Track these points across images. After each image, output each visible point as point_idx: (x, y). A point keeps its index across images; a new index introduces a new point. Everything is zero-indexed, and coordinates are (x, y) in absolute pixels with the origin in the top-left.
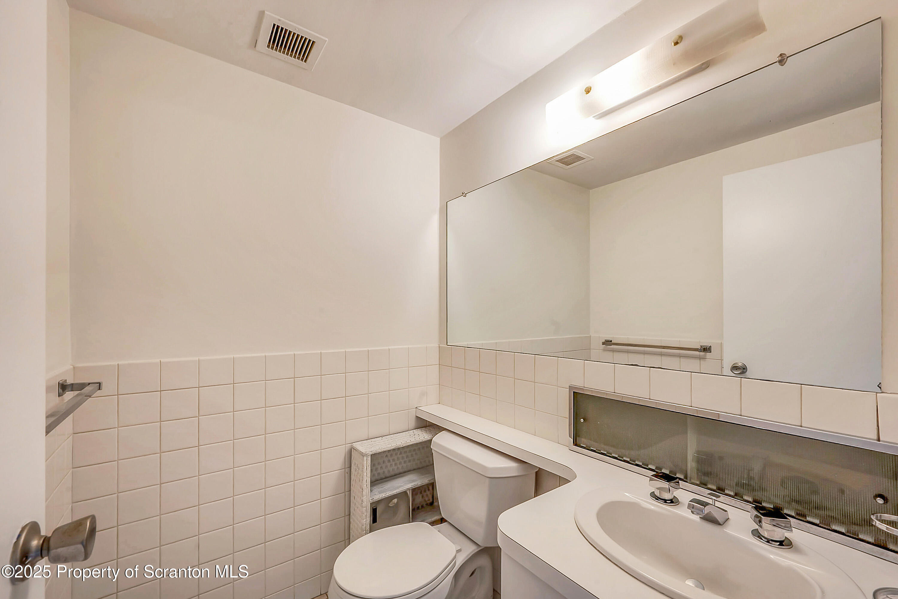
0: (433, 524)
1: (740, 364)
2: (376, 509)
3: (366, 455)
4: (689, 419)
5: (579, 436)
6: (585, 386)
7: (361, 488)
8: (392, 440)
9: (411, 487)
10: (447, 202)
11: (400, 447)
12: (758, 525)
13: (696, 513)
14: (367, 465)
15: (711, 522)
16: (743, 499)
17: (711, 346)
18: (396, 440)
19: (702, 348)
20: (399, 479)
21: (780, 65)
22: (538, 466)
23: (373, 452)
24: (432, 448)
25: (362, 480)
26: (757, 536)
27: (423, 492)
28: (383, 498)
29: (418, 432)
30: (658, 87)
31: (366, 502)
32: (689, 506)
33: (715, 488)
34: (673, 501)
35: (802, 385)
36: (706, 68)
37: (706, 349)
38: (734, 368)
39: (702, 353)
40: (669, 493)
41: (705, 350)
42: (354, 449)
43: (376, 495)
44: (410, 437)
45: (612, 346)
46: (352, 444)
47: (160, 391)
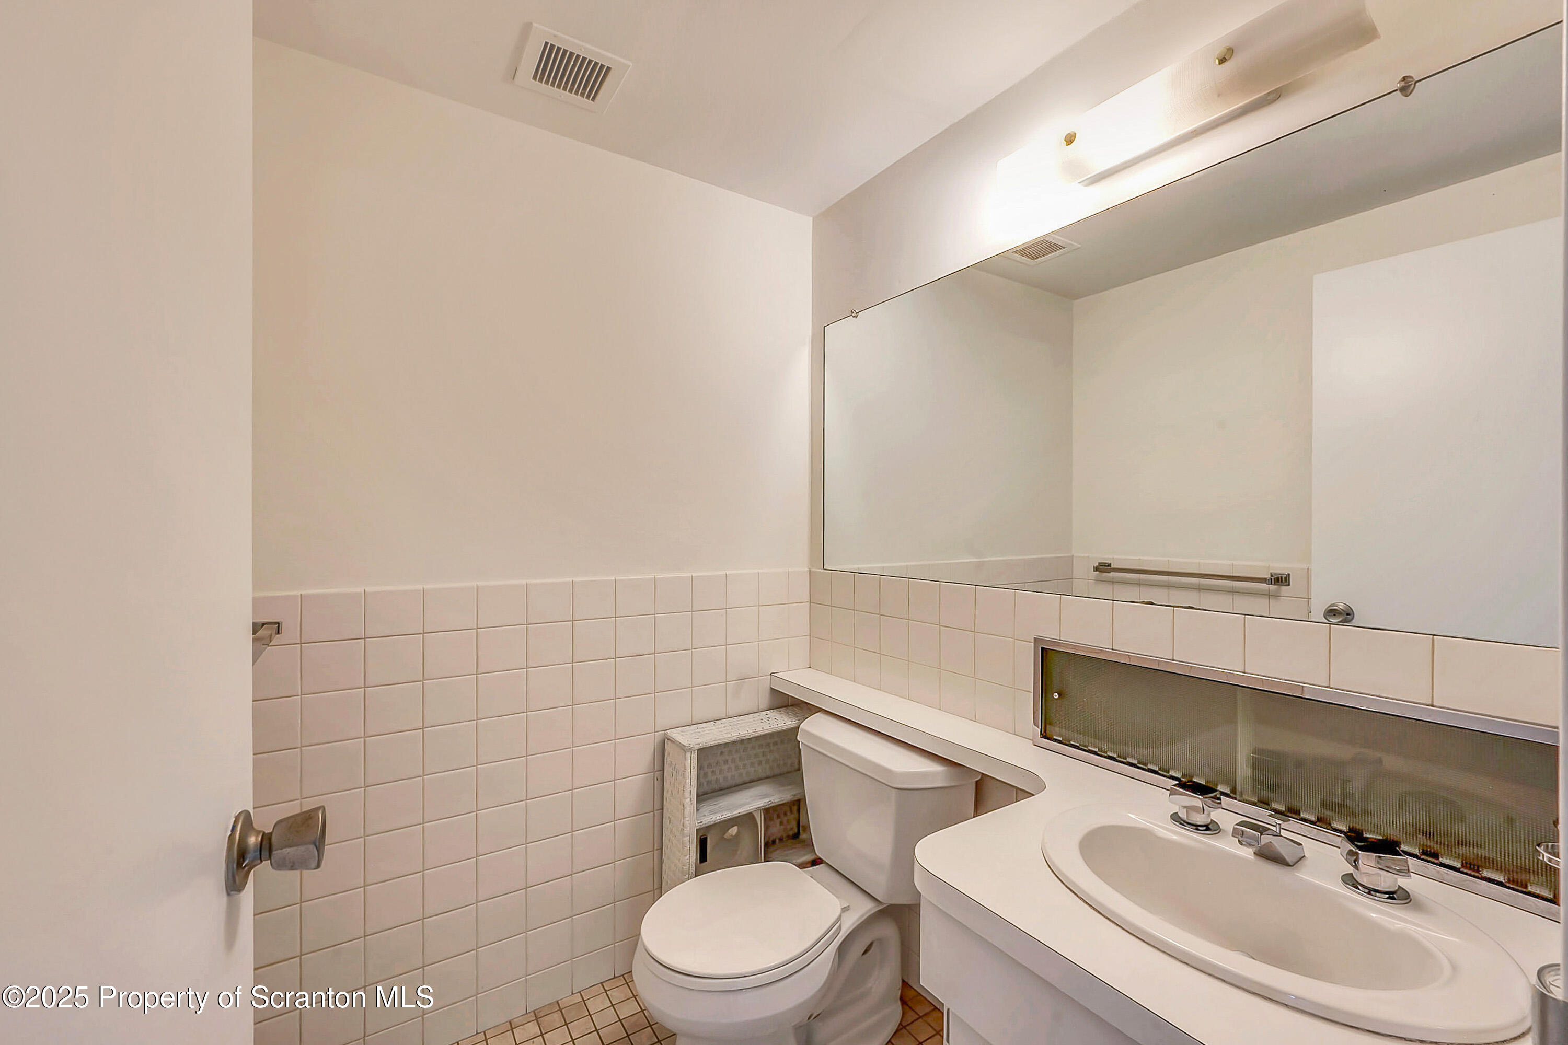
0: (802, 866)
1: (1341, 606)
2: (706, 839)
3: (691, 750)
4: (1239, 693)
5: (1051, 724)
6: (1062, 639)
7: (681, 804)
8: (731, 727)
9: (762, 805)
10: (824, 327)
11: (745, 738)
12: (1352, 865)
13: (1246, 844)
14: (692, 766)
15: (1273, 861)
16: (1332, 827)
17: (1289, 575)
18: (739, 726)
19: (1273, 578)
20: (744, 792)
21: (1402, 95)
22: (980, 771)
23: (701, 745)
24: (799, 740)
25: (682, 791)
26: (1351, 884)
27: (782, 816)
28: (717, 821)
29: (773, 714)
30: (1192, 132)
31: (689, 827)
32: (1235, 833)
33: (1284, 809)
34: (1209, 828)
35: (1435, 637)
36: (1275, 100)
37: (1281, 580)
38: (1331, 612)
39: (1273, 587)
40: (1203, 813)
41: (1278, 582)
42: (668, 739)
43: (705, 816)
44: (762, 722)
45: (1112, 573)
46: (666, 732)
47: (365, 638)
